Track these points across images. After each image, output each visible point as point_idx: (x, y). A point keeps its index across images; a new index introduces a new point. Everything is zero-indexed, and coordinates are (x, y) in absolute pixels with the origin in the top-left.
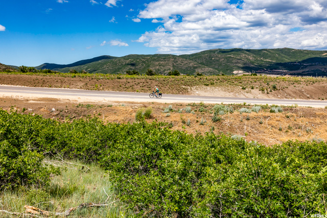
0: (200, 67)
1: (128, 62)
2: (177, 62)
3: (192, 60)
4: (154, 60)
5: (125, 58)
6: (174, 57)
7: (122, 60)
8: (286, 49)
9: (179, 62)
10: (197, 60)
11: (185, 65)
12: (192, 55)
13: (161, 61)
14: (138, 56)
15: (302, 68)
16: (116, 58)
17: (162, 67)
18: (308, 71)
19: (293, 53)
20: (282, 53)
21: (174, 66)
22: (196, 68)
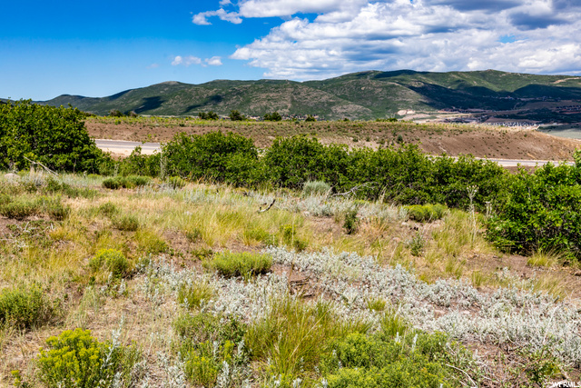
0: (339, 102)
1: (211, 93)
2: (299, 94)
3: (326, 90)
4: (258, 90)
5: (207, 86)
6: (294, 84)
7: (202, 90)
8: (491, 71)
9: (303, 94)
10: (335, 91)
11: (312, 99)
12: (326, 82)
13: (271, 92)
14: (230, 82)
15: (518, 106)
16: (191, 85)
17: (273, 104)
18: (528, 112)
19: (504, 78)
20: (484, 79)
21: (293, 101)
22: (333, 104)
